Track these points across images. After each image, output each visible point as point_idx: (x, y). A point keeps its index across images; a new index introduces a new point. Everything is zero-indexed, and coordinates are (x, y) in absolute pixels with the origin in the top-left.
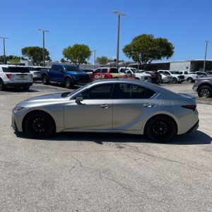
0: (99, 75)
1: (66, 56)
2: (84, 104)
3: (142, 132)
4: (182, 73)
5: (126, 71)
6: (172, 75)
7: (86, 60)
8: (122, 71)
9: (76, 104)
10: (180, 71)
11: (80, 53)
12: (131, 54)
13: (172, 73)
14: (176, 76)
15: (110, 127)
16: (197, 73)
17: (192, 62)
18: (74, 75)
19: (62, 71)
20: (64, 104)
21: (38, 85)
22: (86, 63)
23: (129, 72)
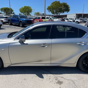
0: (36, 20)
1: (21, 12)
2: (27, 44)
3: (75, 65)
4: (73, 19)
5: (49, 18)
6: (69, 20)
7: (30, 14)
8: (47, 18)
9: (19, 44)
10: (73, 18)
11: (27, 10)
12: (50, 10)
13: (70, 19)
14: (71, 20)
15: (49, 62)
16: (80, 19)
17: (76, 14)
18: (24, 20)
19: (18, 18)
20: (9, 44)
21: (6, 25)
22: (30, 15)
23: (51, 19)
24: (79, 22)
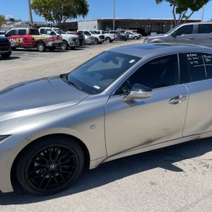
0: (15, 38)
5: (49, 32)
6: (92, 35)
14: (97, 36)
17: (99, 21)
23: (53, 33)
24: (112, 38)
